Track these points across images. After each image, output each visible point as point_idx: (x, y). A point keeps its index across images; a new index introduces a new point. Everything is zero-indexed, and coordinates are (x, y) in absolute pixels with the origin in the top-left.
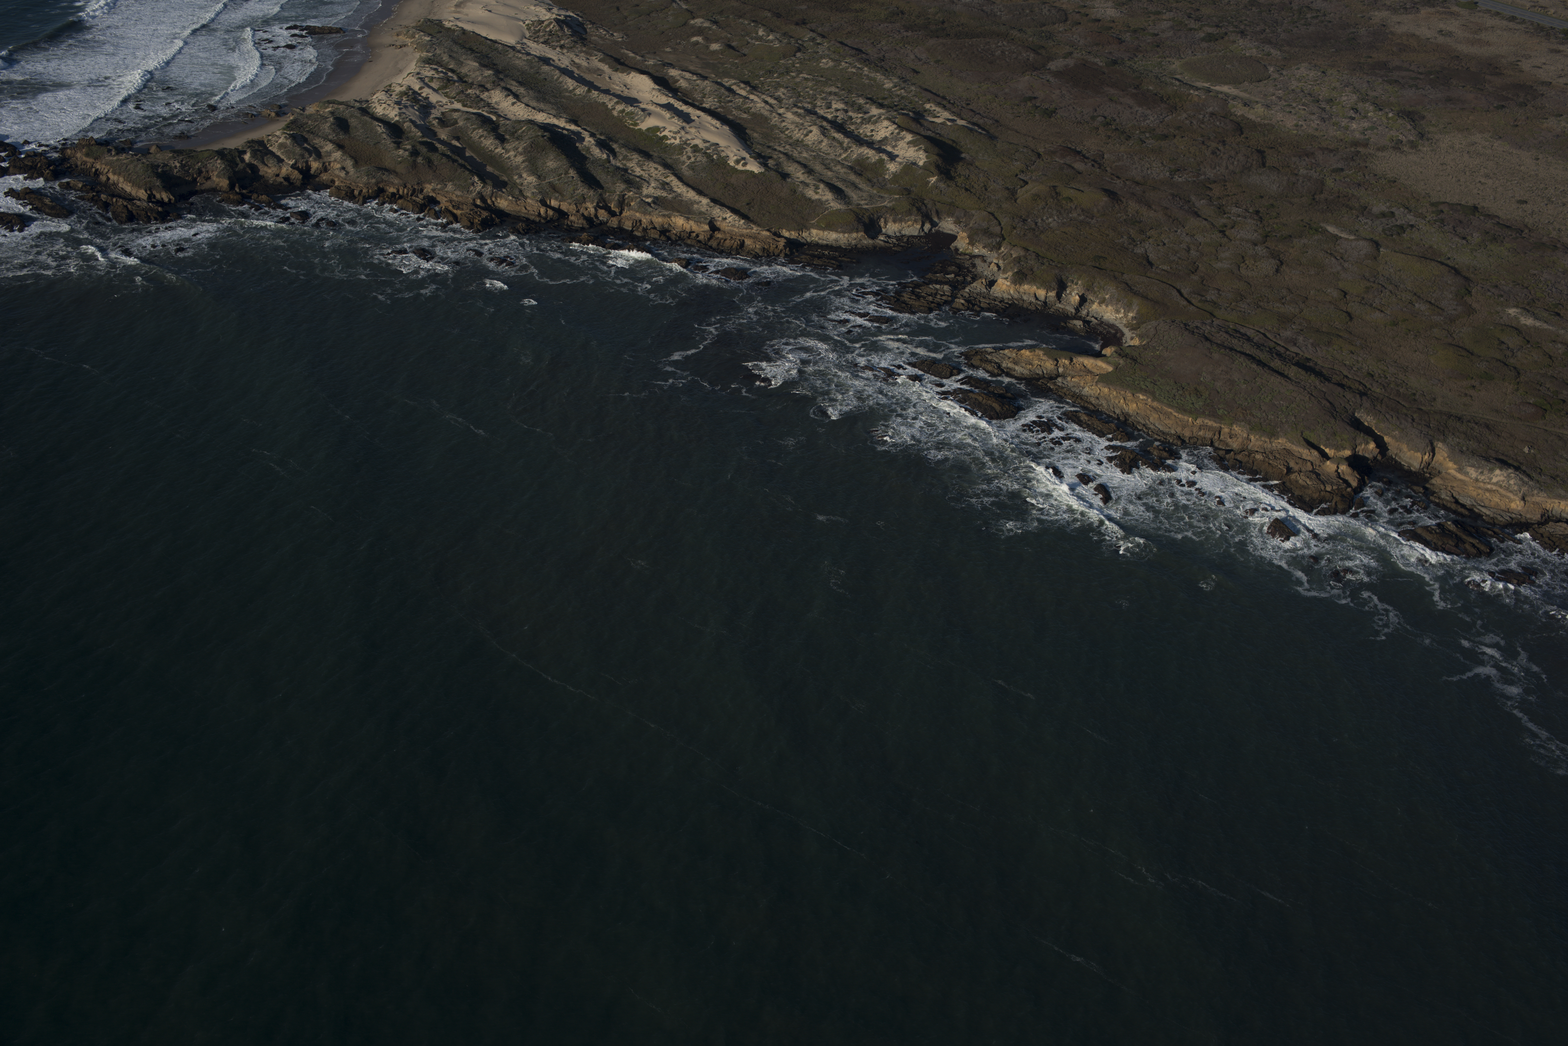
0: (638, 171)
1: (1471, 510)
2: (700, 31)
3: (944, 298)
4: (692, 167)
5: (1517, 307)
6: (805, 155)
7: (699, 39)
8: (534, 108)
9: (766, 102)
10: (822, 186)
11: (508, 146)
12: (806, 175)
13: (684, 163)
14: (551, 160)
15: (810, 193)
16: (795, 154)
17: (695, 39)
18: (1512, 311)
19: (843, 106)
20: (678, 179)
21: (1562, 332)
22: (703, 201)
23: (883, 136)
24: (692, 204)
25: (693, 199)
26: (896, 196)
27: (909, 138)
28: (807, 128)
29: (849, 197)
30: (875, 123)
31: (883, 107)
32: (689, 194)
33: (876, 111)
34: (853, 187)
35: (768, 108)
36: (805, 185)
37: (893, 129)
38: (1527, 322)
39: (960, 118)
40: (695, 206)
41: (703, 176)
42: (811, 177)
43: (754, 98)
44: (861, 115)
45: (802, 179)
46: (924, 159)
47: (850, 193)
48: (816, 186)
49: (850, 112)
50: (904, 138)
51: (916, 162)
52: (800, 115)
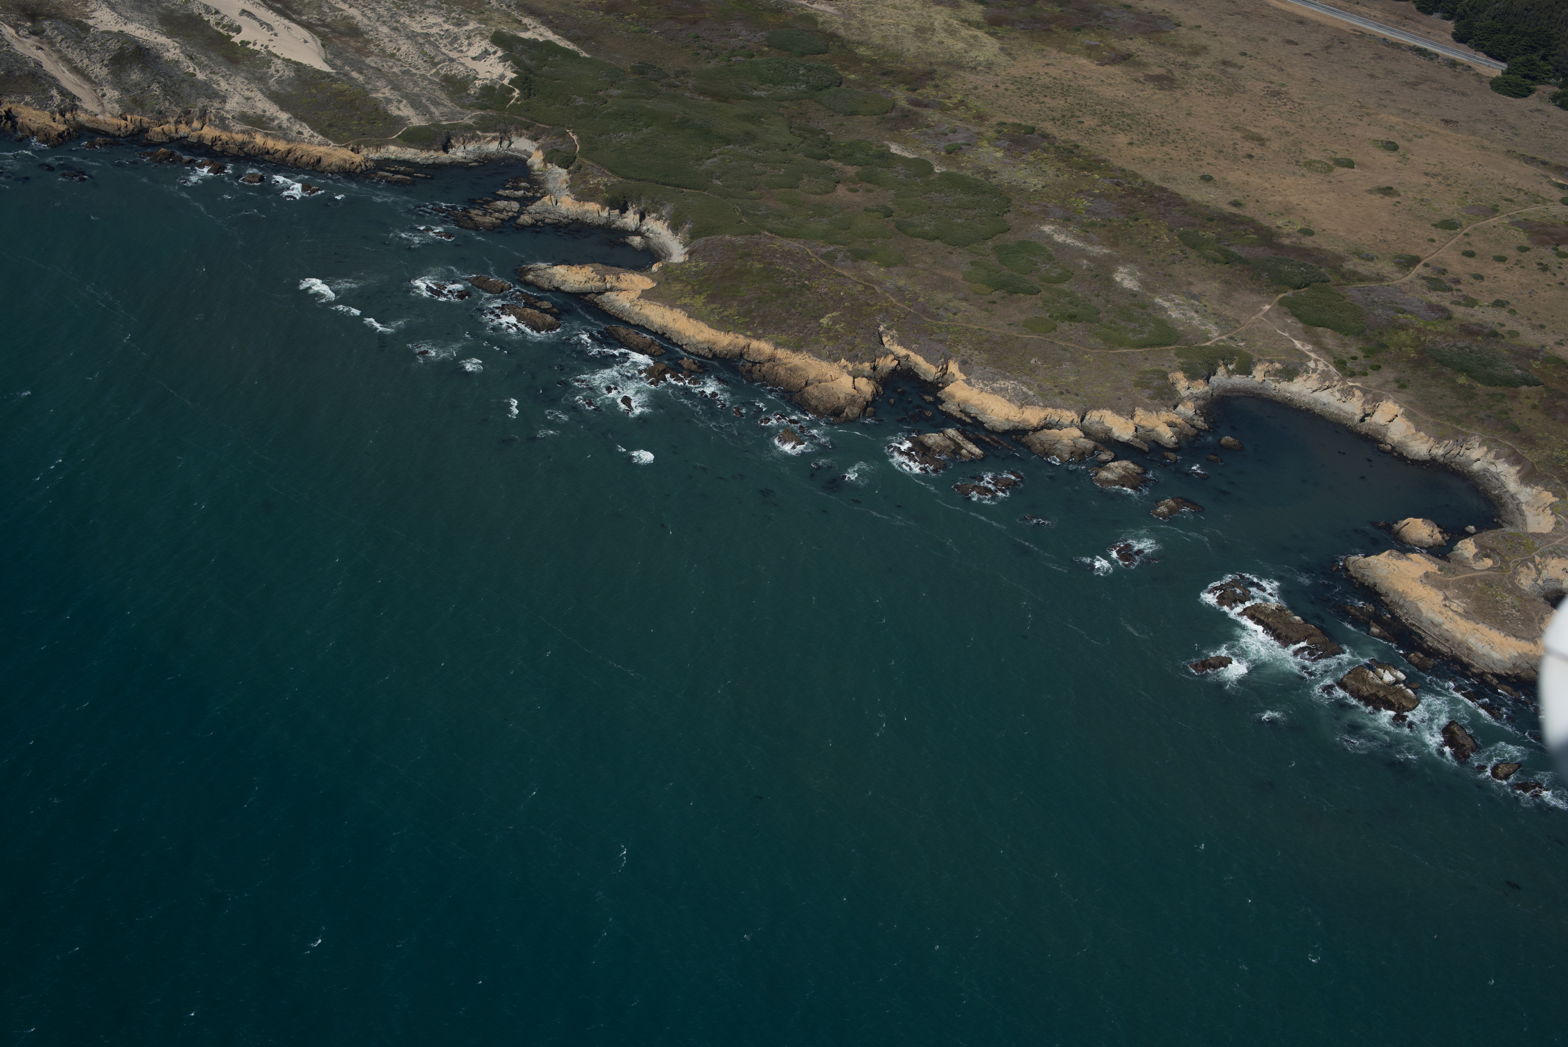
0: (224, 85)
1: (975, 419)
3: (510, 214)
4: (280, 82)
5: (1052, 223)
6: (395, 70)
8: (127, 18)
9: (364, 15)
10: (405, 102)
11: (96, 57)
12: (393, 91)
13: (272, 76)
14: (135, 73)
15: (393, 110)
16: (386, 69)
18: (1047, 229)
19: (440, 20)
20: (263, 93)
21: (1090, 248)
22: (284, 116)
23: (475, 51)
24: (273, 120)
25: (275, 114)
26: (478, 112)
27: (500, 53)
28: (401, 42)
29: (431, 113)
30: (469, 37)
31: (481, 21)
32: (271, 109)
33: (472, 25)
34: (436, 103)
35: (366, 21)
36: (389, 101)
37: (485, 44)
38: (1060, 238)
39: (555, 33)
40: (276, 122)
41: (289, 89)
42: (396, 93)
43: (353, 12)
44: (456, 30)
45: (388, 95)
46: (511, 75)
47: (433, 109)
48: (400, 102)
49: (446, 27)
50: (495, 53)
51: (502, 77)
52: (395, 29)
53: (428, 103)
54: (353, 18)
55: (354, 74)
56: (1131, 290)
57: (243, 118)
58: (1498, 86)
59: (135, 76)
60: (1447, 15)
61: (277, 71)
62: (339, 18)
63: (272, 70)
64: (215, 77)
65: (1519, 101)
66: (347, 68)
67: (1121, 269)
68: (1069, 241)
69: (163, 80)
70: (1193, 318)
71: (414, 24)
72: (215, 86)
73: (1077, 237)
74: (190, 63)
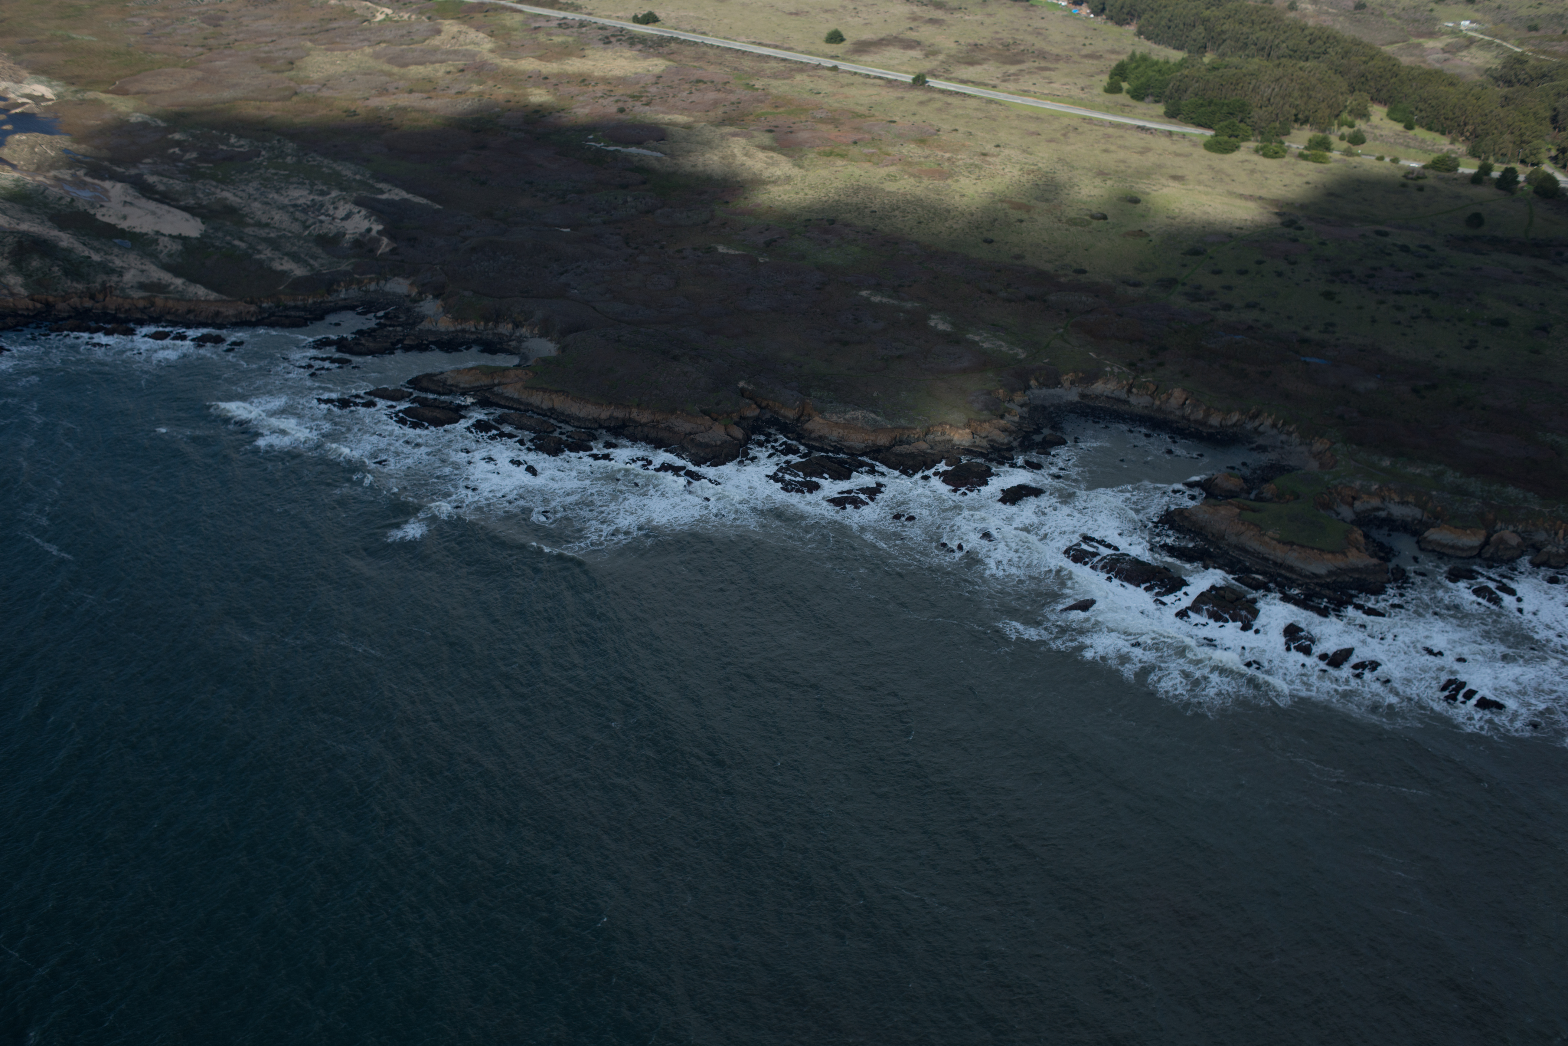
0: (118, 262)
2: (178, 143)
4: (170, 255)
5: (867, 289)
6: (272, 235)
7: (177, 150)
9: (236, 196)
10: (286, 258)
12: (273, 252)
13: (161, 252)
14: (35, 260)
15: (277, 266)
16: (264, 235)
17: (171, 151)
18: (864, 293)
19: (305, 193)
20: (156, 265)
21: (904, 304)
22: (179, 281)
23: (341, 213)
24: (169, 285)
25: (170, 281)
26: (353, 260)
27: (363, 212)
28: (273, 213)
29: (311, 266)
30: (333, 203)
31: (342, 189)
32: (166, 277)
33: (334, 194)
34: (315, 257)
35: (238, 200)
36: (272, 259)
37: (349, 207)
38: (876, 299)
39: (408, 193)
40: (172, 287)
41: (179, 260)
42: (277, 253)
43: (226, 194)
44: (321, 198)
45: (269, 255)
46: (377, 227)
47: (312, 262)
48: (282, 259)
49: (311, 197)
50: (359, 212)
51: (369, 230)
52: (267, 203)
53: (307, 258)
54: (226, 199)
55: (237, 243)
56: (944, 331)
57: (142, 286)
58: (1210, 146)
59: (35, 263)
60: (1157, 99)
61: (166, 247)
62: (213, 200)
63: (160, 247)
64: (109, 258)
65: (1229, 157)
66: (228, 238)
67: (933, 316)
68: (885, 300)
69: (61, 263)
70: (1001, 346)
71: (282, 198)
72: (111, 264)
73: (890, 297)
74: (85, 248)
